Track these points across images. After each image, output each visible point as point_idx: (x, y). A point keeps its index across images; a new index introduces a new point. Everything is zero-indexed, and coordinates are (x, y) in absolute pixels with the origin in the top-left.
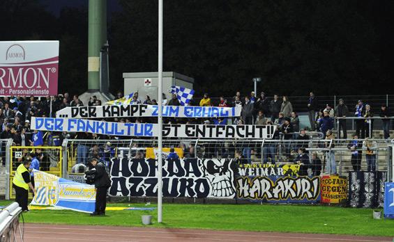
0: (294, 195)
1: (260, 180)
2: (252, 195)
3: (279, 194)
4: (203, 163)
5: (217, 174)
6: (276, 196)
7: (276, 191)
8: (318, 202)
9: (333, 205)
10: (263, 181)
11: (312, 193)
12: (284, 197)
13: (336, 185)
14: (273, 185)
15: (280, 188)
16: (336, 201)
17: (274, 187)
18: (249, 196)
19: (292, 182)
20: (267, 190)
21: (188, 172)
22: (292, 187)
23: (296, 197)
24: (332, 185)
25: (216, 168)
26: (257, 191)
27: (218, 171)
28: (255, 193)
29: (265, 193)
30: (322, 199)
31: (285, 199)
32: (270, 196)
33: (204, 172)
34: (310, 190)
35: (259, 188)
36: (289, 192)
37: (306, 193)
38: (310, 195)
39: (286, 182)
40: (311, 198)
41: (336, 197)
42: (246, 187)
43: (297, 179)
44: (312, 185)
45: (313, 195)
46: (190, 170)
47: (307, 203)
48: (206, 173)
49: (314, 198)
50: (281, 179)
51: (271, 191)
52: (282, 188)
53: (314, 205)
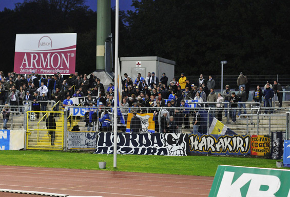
0: (231, 149)
1: (206, 137)
2: (201, 149)
3: (220, 148)
4: (164, 136)
5: (175, 145)
6: (218, 150)
7: (218, 146)
8: (249, 154)
9: (260, 157)
10: (209, 138)
11: (244, 148)
12: (224, 151)
13: (262, 142)
14: (216, 142)
15: (221, 143)
16: (262, 154)
17: (217, 143)
18: (198, 149)
19: (229, 139)
20: (211, 146)
21: (153, 143)
22: (229, 143)
23: (233, 151)
24: (259, 142)
25: (174, 141)
26: (204, 146)
27: (175, 143)
28: (203, 147)
29: (210, 147)
30: (251, 152)
31: (224, 152)
32: (214, 149)
33: (165, 143)
34: (243, 146)
35: (205, 144)
36: (227, 147)
37: (240, 147)
38: (243, 149)
39: (225, 139)
40: (243, 152)
41: (262, 151)
42: (196, 142)
43: (233, 137)
44: (244, 142)
45: (245, 149)
46: (155, 142)
47: (241, 155)
48: (167, 144)
49: (246, 152)
50: (222, 137)
51: (214, 146)
52: (223, 144)
53: (246, 157)
